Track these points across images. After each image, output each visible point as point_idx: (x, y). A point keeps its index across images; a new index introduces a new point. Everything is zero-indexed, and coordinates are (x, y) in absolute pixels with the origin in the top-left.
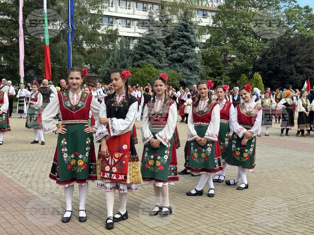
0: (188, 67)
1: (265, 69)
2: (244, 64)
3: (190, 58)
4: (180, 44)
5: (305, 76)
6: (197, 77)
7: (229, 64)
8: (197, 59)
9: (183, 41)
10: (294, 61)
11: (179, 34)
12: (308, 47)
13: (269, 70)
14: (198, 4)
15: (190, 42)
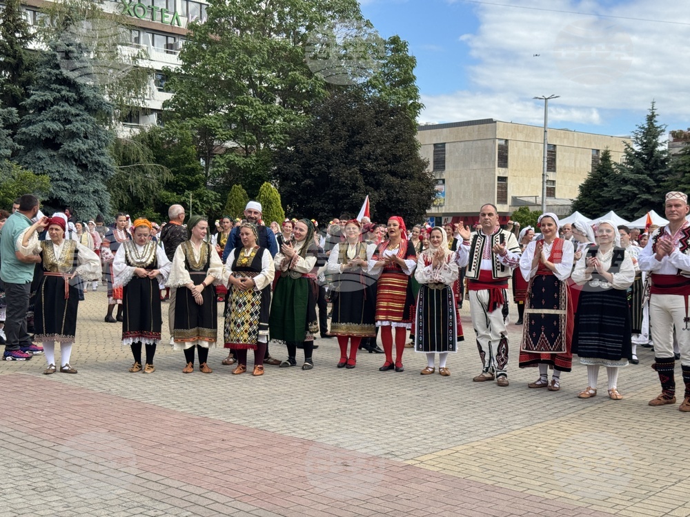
0: (76, 160)
1: (296, 174)
2: (251, 164)
3: (80, 137)
4: (52, 100)
5: (385, 194)
6: (100, 188)
7: (217, 162)
8: (101, 141)
9: (59, 91)
10: (361, 158)
11: (50, 73)
12: (391, 128)
13: (305, 177)
14: (153, 19)
15: (79, 96)
